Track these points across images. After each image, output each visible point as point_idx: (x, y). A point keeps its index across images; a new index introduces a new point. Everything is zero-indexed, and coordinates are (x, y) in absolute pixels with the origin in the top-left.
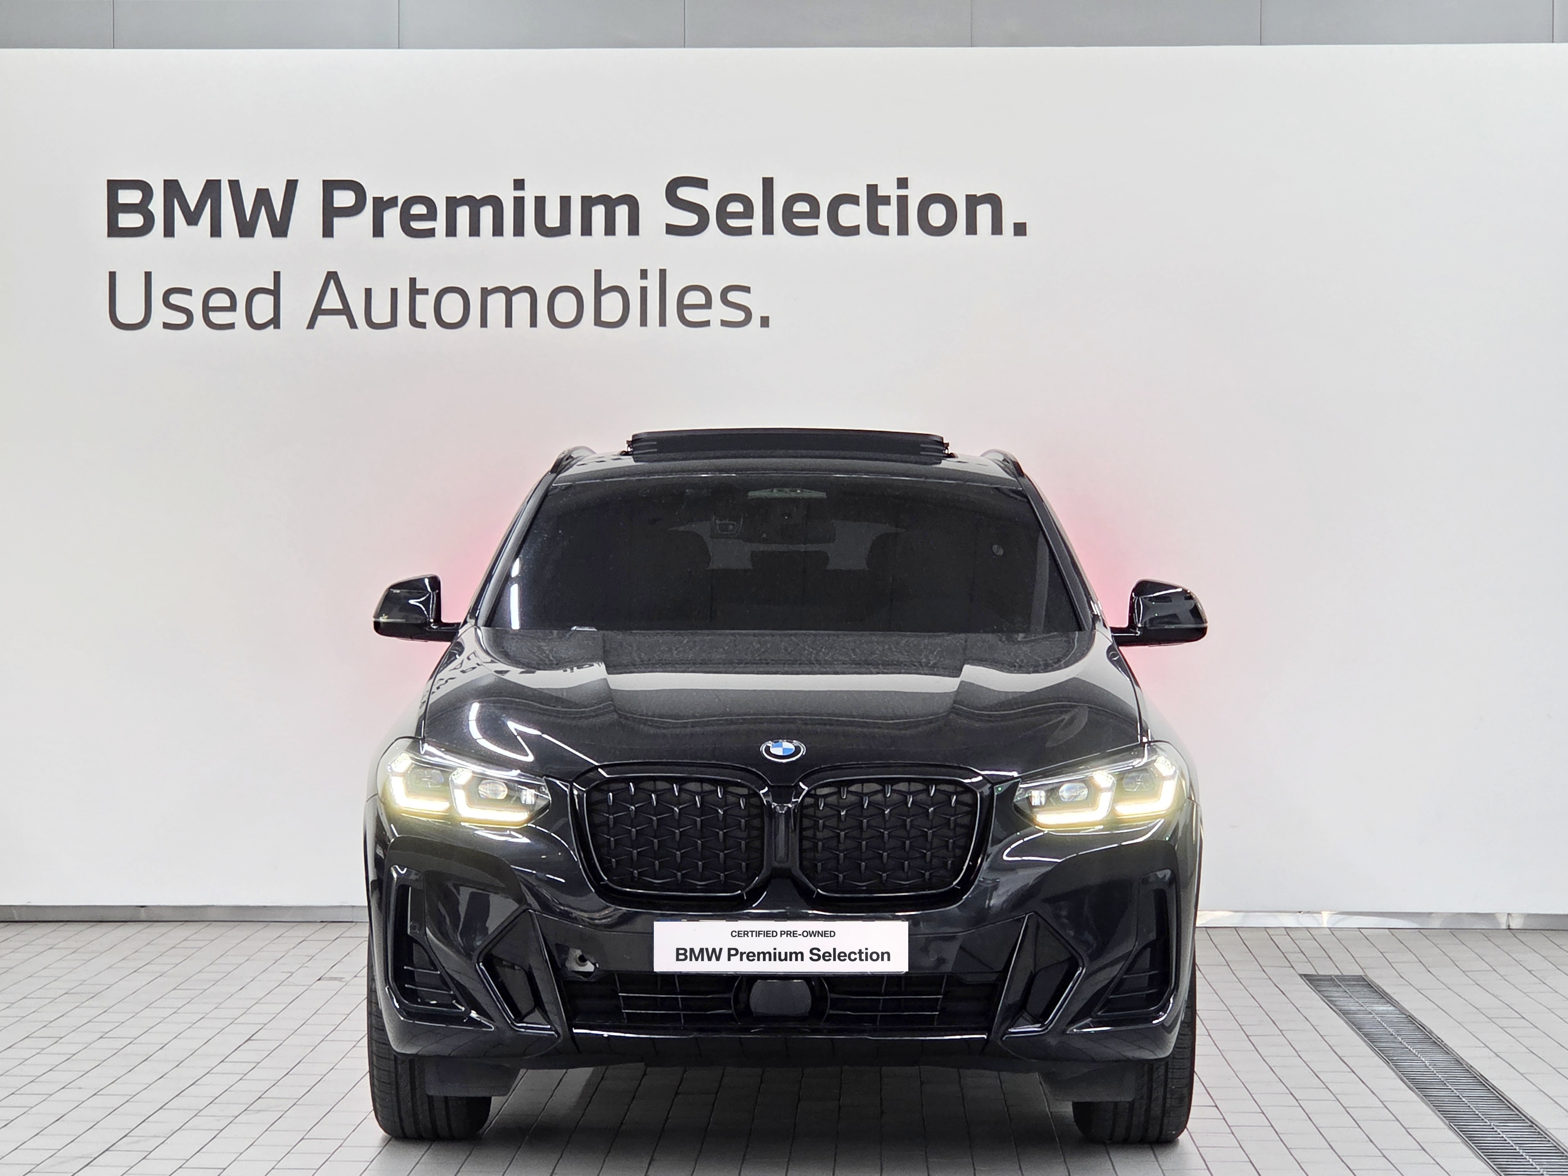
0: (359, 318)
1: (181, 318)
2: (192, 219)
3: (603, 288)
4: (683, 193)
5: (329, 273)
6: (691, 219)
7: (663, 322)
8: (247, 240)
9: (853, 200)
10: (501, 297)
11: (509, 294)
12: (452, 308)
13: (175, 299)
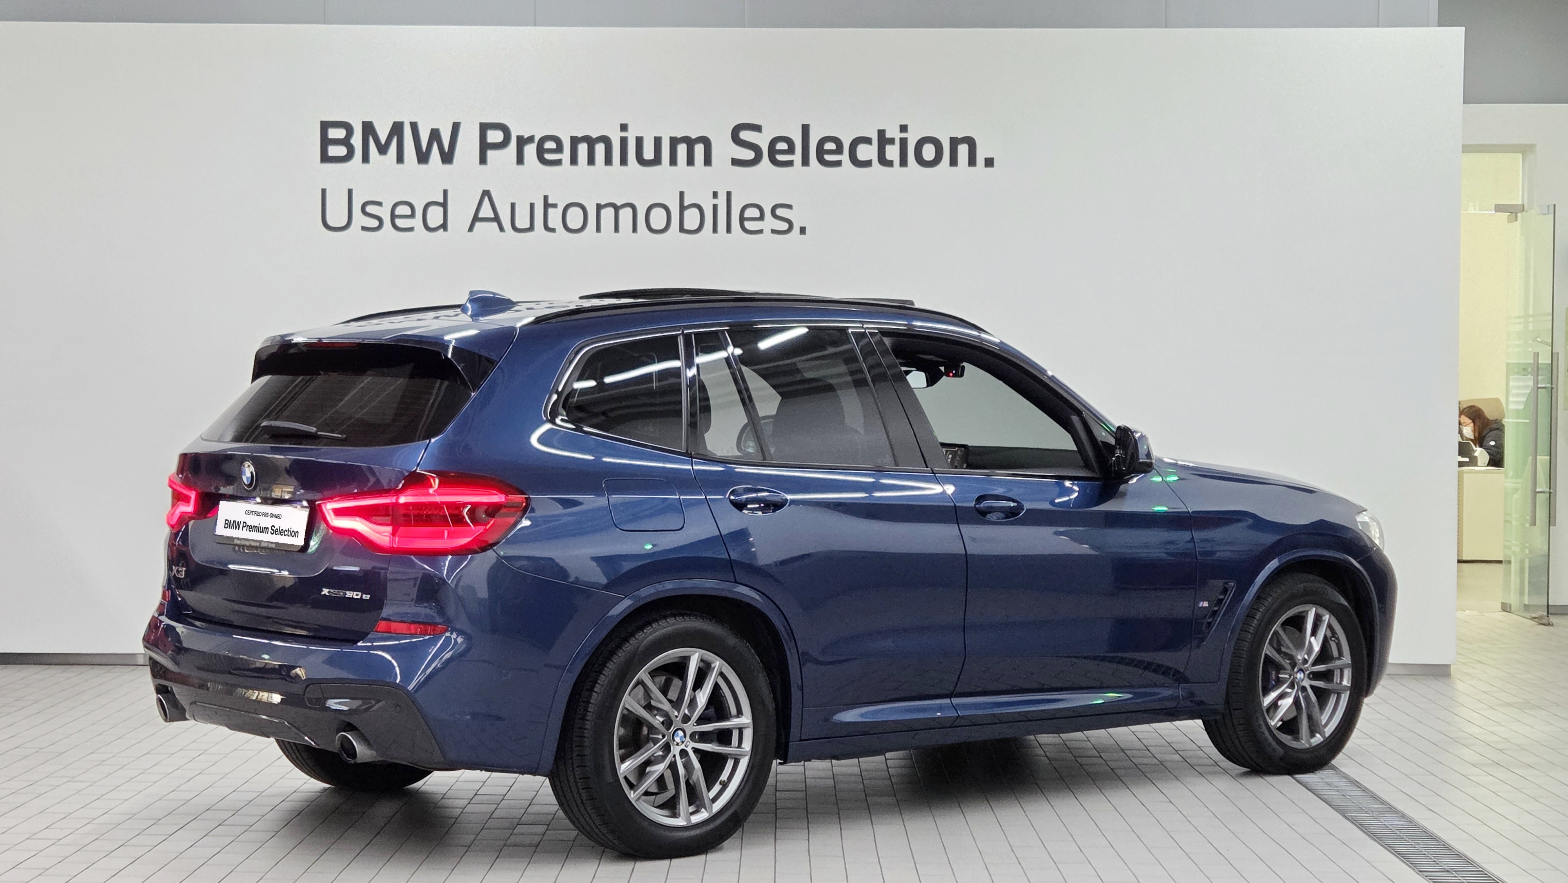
0: (507, 223)
1: (375, 223)
2: (383, 149)
3: (686, 204)
4: (745, 135)
5: (484, 191)
6: (750, 155)
7: (729, 230)
8: (423, 167)
9: (867, 141)
10: (611, 211)
11: (617, 208)
12: (575, 218)
13: (370, 209)
